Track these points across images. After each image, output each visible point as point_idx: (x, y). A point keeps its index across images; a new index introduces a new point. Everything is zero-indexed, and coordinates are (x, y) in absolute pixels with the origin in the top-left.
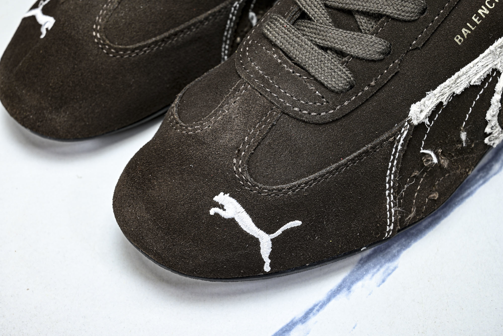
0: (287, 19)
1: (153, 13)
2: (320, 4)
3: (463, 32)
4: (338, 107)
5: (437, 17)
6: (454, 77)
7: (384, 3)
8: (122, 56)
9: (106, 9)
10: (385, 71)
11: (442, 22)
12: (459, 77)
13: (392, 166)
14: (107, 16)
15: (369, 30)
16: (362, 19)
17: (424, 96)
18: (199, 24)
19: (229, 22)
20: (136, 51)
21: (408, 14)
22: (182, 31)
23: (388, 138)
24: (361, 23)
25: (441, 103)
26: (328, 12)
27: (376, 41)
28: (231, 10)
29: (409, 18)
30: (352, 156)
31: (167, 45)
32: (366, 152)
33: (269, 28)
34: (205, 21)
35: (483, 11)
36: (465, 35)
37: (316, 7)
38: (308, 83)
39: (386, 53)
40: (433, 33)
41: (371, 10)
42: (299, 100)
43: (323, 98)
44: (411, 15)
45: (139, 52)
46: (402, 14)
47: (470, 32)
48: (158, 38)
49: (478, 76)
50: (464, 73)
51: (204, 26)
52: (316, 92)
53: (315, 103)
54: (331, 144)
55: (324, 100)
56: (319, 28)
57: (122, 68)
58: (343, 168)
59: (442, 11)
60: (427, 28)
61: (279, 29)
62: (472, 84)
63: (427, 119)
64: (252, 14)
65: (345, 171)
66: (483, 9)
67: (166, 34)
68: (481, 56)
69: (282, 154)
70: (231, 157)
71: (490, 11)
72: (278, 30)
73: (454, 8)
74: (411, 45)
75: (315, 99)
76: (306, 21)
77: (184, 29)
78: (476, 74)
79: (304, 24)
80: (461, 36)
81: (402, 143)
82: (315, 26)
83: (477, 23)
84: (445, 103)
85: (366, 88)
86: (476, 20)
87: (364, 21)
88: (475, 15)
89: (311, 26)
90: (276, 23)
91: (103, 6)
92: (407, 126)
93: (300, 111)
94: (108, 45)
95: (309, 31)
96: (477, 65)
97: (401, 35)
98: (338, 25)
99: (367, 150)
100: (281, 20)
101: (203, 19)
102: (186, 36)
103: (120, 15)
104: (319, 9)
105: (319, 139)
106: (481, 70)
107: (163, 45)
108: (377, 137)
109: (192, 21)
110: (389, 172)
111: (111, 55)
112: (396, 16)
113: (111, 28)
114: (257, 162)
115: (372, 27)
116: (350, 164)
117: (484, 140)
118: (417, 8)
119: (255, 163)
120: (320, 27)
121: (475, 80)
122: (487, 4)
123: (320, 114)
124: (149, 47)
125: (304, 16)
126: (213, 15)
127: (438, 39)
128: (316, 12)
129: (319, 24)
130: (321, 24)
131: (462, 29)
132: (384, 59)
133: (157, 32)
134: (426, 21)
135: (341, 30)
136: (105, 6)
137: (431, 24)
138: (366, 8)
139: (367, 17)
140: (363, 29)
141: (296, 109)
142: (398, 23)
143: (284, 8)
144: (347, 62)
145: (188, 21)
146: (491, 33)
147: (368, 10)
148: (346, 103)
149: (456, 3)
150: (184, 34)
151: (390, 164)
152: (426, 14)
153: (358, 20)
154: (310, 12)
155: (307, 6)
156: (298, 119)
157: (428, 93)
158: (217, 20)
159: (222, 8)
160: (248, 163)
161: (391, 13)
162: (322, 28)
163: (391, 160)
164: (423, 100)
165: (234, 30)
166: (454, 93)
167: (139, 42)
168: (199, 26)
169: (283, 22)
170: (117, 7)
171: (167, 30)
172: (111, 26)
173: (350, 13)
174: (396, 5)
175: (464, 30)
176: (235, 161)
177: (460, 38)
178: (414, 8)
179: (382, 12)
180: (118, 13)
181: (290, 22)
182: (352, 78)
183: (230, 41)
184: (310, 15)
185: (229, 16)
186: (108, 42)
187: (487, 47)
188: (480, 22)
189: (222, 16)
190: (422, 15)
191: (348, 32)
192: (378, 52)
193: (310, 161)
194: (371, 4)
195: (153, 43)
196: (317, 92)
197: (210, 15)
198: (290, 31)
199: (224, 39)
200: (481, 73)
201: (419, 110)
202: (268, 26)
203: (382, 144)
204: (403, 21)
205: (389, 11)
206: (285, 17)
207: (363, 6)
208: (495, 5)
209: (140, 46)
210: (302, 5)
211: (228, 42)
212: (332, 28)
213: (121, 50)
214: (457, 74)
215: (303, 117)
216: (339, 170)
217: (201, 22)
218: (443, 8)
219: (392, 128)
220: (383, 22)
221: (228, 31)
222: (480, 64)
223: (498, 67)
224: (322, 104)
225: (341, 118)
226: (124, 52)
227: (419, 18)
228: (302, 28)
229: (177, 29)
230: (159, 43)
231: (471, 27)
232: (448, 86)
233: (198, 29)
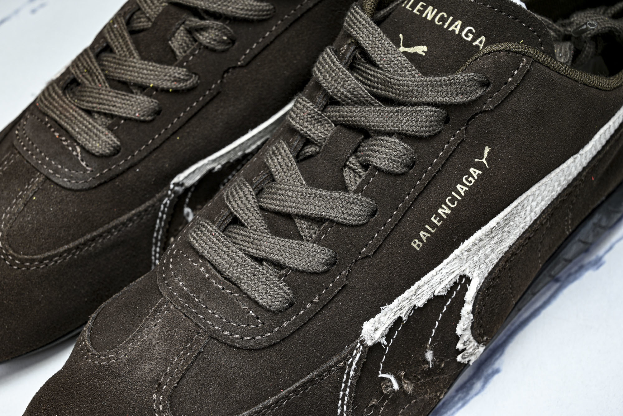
0: (216, 225)
1: (65, 216)
2: (254, 207)
3: (421, 235)
4: (276, 329)
5: (389, 220)
6: (413, 288)
7: (326, 205)
8: (28, 269)
9: (10, 213)
10: (331, 285)
11: (396, 225)
12: (419, 287)
13: (344, 395)
14: (11, 221)
15: (311, 237)
16: (303, 224)
17: (378, 311)
18: (121, 226)
19: (158, 221)
20: (45, 262)
21: (355, 218)
22: (100, 235)
23: (336, 364)
24: (302, 228)
25: (400, 318)
26: (264, 216)
27: (319, 251)
28: (160, 207)
29: (356, 223)
30: (294, 386)
31: (82, 253)
32: (312, 381)
33: (195, 236)
34: (128, 222)
35: (444, 211)
36: (424, 239)
37: (250, 211)
38: (240, 301)
39: (332, 263)
40: (386, 238)
41: (312, 214)
42: (229, 322)
43: (258, 318)
44: (358, 219)
45: (48, 263)
46: (348, 218)
47: (429, 235)
48: (71, 245)
49: (443, 285)
50: (426, 282)
51: (128, 229)
52: (249, 312)
53: (248, 325)
54: (268, 373)
55: (259, 321)
56: (253, 236)
57: (28, 282)
58: (283, 402)
59: (395, 213)
60: (378, 232)
61: (207, 237)
62: (436, 294)
63: (384, 339)
64: (187, 210)
65: (286, 405)
66: (443, 208)
67: (82, 240)
68: (445, 261)
69: (211, 387)
70: (151, 392)
71: (451, 211)
72: (205, 238)
73: (409, 208)
74: (360, 253)
75: (249, 320)
76: (238, 227)
77: (103, 233)
78: (440, 283)
79: (236, 230)
80: (419, 241)
81: (355, 368)
82: (248, 234)
83: (437, 225)
84: (404, 319)
85: (309, 306)
86: (436, 221)
87: (305, 226)
88: (434, 215)
89: (244, 233)
90: (204, 229)
91: (6, 208)
92: (360, 347)
93: (231, 335)
94: (11, 255)
95: (242, 239)
96: (441, 272)
97: (348, 242)
98: (275, 231)
99: (312, 378)
100: (209, 227)
101: (125, 221)
102: (106, 240)
103: (26, 219)
104: (252, 214)
105: (254, 368)
106: (446, 277)
107: (78, 253)
108: (324, 362)
109: (113, 224)
110: (340, 402)
111: (15, 267)
112: (341, 220)
113: (15, 235)
114: (181, 398)
115: (315, 233)
116: (292, 396)
117: (457, 357)
118: (365, 210)
119: (179, 399)
120: (254, 234)
121: (440, 290)
122: (448, 202)
123: (254, 338)
124: (60, 256)
125: (236, 221)
126: (139, 215)
127: (392, 245)
128: (249, 217)
129: (252, 231)
130: (255, 230)
131: (419, 232)
132: (328, 270)
133: (70, 238)
134: (376, 225)
135: (277, 238)
136: (9, 208)
137: (383, 228)
138: (306, 211)
139: (308, 221)
140: (304, 236)
141: (227, 333)
142: (344, 228)
143: (213, 212)
144: (286, 276)
145: (108, 223)
146: (455, 236)
147: (309, 214)
148: (285, 324)
149: (411, 203)
150: (104, 239)
151: (341, 393)
152: (376, 216)
153: (298, 224)
154: (242, 216)
155: (239, 210)
156: (229, 345)
157: (383, 307)
158: (142, 221)
159: (149, 207)
160: (170, 398)
161: (335, 217)
162: (256, 236)
163: (342, 388)
164: (378, 316)
165: (165, 230)
166: (415, 306)
167: (49, 250)
168: (122, 228)
169: (211, 229)
170: (23, 210)
171: (83, 235)
172: (15, 233)
173: (289, 217)
174: (340, 208)
175: (422, 234)
176: (155, 396)
177: (418, 242)
178: (361, 210)
179: (325, 216)
180: (24, 216)
181: (219, 228)
182: (291, 295)
183: (161, 243)
184: (243, 221)
185: (158, 214)
186: (11, 252)
187: (452, 251)
188: (441, 223)
189: (149, 216)
190: (372, 217)
191: (286, 240)
192: (321, 263)
193: (243, 395)
194: (312, 207)
195: (65, 251)
196: (251, 312)
197: (134, 215)
198: (219, 240)
199: (154, 240)
200: (446, 282)
201: (373, 329)
202: (195, 233)
203: (330, 370)
204: (349, 226)
205: (332, 214)
206: (214, 224)
207: (302, 209)
208: (457, 203)
209: (49, 256)
210: (233, 208)
211: (159, 244)
212: (268, 236)
213: (27, 260)
214: (417, 284)
215: (234, 343)
216: (279, 404)
217: (124, 224)
218: (397, 209)
219: (341, 351)
220: (327, 227)
221: (158, 232)
222: (444, 271)
223: (467, 273)
224: (257, 326)
225: (280, 342)
226: (31, 264)
227: (368, 222)
228: (234, 235)
229: (95, 234)
230: (73, 251)
231: (430, 229)
232: (407, 299)
233: (121, 232)
